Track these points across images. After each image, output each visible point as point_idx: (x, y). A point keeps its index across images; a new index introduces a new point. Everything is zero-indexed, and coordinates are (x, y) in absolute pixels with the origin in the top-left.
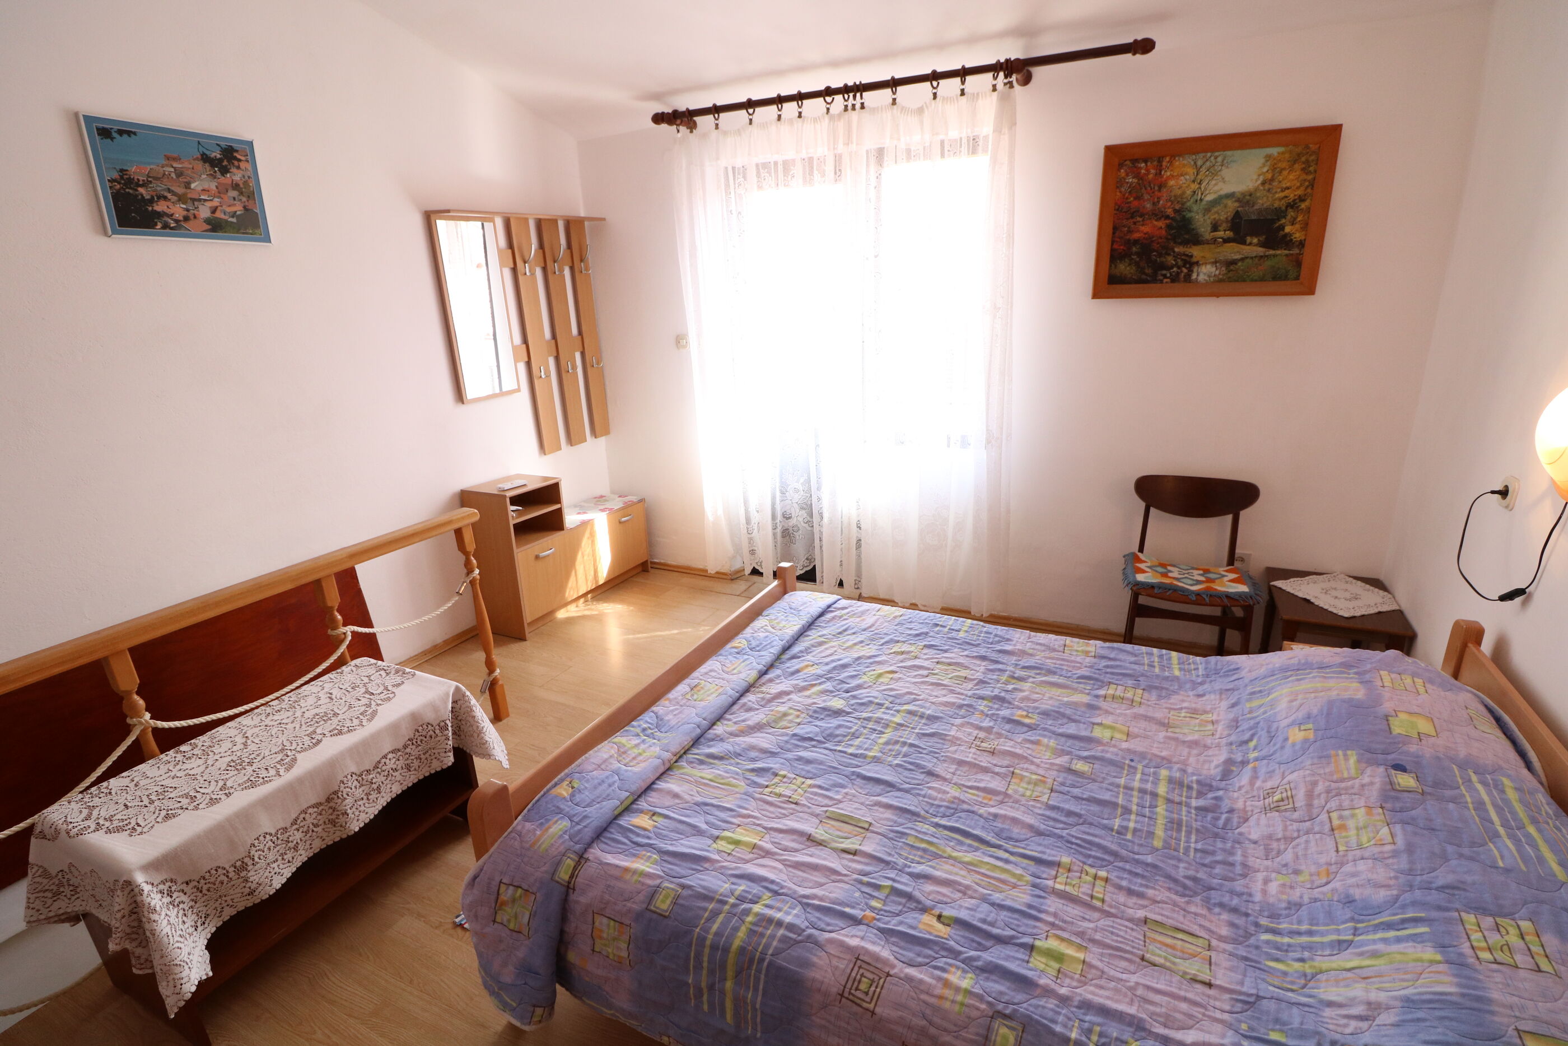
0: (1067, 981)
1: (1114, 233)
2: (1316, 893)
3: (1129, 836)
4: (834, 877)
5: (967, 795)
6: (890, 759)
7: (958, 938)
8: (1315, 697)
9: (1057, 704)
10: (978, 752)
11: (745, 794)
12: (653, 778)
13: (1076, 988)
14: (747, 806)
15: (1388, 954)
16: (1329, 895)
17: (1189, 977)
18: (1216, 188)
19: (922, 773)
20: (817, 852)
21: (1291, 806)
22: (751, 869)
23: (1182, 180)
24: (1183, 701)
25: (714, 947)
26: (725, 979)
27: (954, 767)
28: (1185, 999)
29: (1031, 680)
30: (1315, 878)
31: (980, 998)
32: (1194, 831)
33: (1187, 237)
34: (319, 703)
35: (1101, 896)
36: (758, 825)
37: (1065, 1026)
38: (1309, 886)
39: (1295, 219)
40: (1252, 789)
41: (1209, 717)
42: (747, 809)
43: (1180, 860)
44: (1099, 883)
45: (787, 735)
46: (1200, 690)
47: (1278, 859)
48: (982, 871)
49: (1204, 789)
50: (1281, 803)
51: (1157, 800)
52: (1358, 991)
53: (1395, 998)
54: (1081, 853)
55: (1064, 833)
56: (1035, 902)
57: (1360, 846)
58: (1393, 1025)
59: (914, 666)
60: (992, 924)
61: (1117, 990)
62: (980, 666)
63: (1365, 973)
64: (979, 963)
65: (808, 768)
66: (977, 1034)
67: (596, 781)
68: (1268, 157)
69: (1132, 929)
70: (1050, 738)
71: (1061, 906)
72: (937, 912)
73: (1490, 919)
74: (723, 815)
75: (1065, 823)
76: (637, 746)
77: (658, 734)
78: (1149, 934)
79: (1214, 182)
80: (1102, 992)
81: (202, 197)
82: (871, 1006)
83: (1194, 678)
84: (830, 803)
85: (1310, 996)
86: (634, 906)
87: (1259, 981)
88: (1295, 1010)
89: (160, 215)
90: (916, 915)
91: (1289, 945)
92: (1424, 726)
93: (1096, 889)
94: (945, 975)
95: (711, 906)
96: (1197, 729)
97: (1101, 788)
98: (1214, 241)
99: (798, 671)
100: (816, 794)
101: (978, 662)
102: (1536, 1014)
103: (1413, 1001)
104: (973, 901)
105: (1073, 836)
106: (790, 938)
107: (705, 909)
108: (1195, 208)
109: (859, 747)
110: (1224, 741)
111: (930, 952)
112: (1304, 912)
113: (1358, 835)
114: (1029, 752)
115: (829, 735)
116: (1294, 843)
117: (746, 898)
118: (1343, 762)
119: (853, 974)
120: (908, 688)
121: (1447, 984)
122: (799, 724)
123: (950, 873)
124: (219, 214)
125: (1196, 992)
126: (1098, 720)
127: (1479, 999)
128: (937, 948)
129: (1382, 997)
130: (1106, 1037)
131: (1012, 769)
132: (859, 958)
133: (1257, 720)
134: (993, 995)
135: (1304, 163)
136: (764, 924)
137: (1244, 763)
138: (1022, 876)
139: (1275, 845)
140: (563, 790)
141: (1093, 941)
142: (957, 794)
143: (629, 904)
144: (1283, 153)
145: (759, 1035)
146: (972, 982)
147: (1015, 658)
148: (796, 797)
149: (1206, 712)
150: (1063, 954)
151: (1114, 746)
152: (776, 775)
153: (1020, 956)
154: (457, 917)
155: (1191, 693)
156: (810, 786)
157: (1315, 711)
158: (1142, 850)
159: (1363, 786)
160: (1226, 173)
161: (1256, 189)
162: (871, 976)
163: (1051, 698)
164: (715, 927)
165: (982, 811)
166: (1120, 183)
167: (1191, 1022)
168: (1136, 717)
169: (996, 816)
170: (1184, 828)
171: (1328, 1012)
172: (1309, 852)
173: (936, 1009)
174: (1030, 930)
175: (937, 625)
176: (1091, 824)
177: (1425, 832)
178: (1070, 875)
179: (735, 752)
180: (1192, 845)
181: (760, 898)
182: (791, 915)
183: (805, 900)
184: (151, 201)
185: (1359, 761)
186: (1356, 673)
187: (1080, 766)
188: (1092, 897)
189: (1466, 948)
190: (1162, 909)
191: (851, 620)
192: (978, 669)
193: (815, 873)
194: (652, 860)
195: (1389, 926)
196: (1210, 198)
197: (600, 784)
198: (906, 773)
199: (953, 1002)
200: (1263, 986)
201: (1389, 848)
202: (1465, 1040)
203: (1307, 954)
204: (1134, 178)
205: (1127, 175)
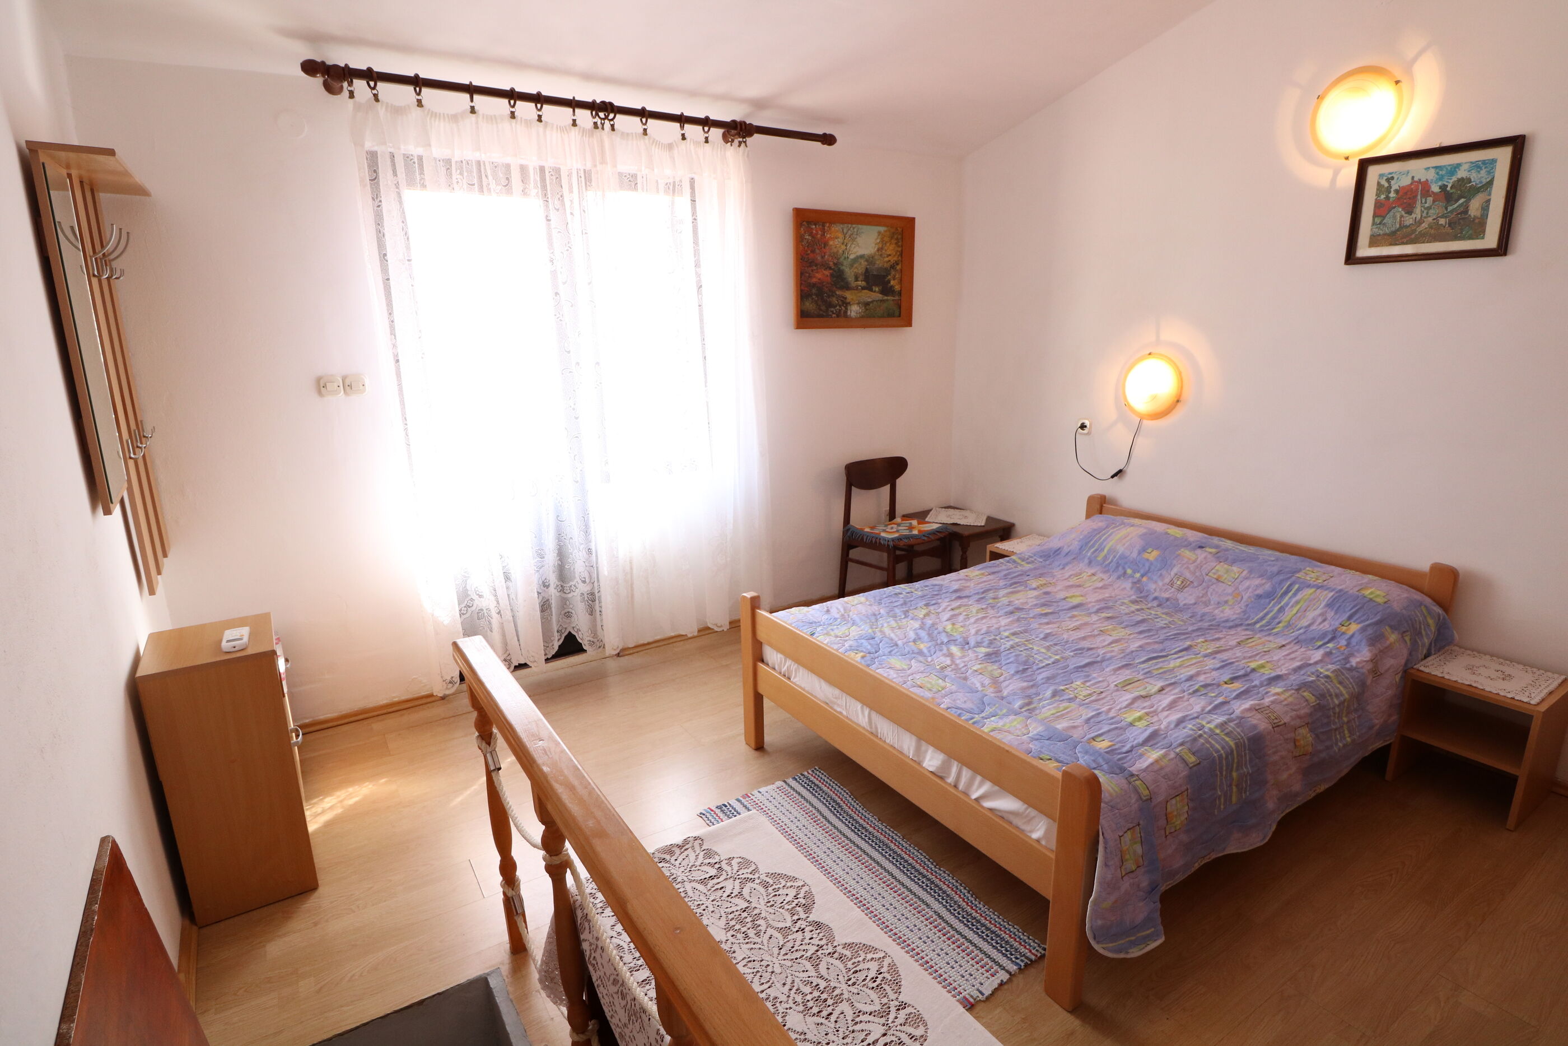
1: (801, 277)
2: (1244, 603)
4: (1184, 700)
5: (1116, 647)
8: (1131, 538)
11: (1081, 705)
14: (1096, 708)
15: (1300, 600)
16: (1249, 601)
17: (1277, 648)
18: (855, 250)
19: (1086, 651)
20: (1157, 699)
21: (1188, 582)
23: (836, 242)
24: (1063, 574)
26: (1233, 772)
28: (1294, 652)
30: (1235, 599)
31: (1288, 690)
33: (842, 284)
35: (1218, 646)
37: (1308, 678)
38: (1238, 603)
39: (896, 276)
40: (1161, 587)
41: (1086, 574)
42: (1100, 708)
45: (1013, 675)
46: (1056, 566)
47: (1212, 602)
49: (1145, 598)
50: (1183, 584)
52: (1310, 616)
53: (1323, 609)
54: (1182, 639)
56: (1219, 660)
57: (1235, 578)
61: (1286, 662)
63: (1302, 610)
64: (1265, 683)
66: (1304, 701)
69: (1243, 648)
70: (1071, 612)
71: (1223, 656)
72: (1222, 682)
74: (1104, 717)
75: (1155, 635)
78: (1248, 645)
79: (853, 246)
80: (1285, 666)
82: (1282, 722)
85: (1300, 629)
86: (1184, 773)
88: (1308, 634)
90: (1224, 687)
91: (1267, 622)
94: (1272, 692)
95: (1201, 741)
96: (1092, 581)
98: (857, 286)
99: (921, 649)
100: (1094, 684)
103: (1330, 604)
106: (1237, 724)
107: (1204, 744)
108: (845, 263)
110: (1113, 578)
111: (1255, 691)
112: (1252, 610)
113: (1228, 576)
115: (1025, 663)
116: (1209, 594)
117: (1199, 727)
118: (1185, 554)
121: (1327, 595)
122: (1001, 668)
128: (1252, 689)
129: (1318, 612)
133: (1115, 561)
135: (899, 240)
136: (1223, 728)
137: (1139, 581)
138: (1195, 657)
139: (1204, 599)
140: (1051, 764)
142: (1115, 649)
143: (1181, 775)
144: (886, 231)
145: (1248, 793)
148: (1095, 691)
149: (1080, 573)
150: (1261, 664)
152: (1064, 690)
153: (1259, 674)
155: (1057, 569)
157: (1142, 543)
158: (1184, 627)
159: (1203, 559)
160: (860, 240)
161: (875, 254)
164: (1217, 746)
165: (1134, 648)
166: (803, 238)
169: (1140, 647)
171: (1314, 627)
172: (1220, 593)
173: (1291, 704)
174: (1241, 667)
178: (1200, 646)
180: (1185, 617)
182: (1218, 718)
183: (1205, 711)
185: (1190, 551)
189: (1313, 582)
190: (1229, 638)
193: (1179, 704)
195: (1286, 593)
196: (852, 257)
197: (1048, 748)
198: (1084, 655)
199: (1288, 697)
201: (1245, 573)
202: (1356, 602)
203: (1277, 620)
204: (809, 235)
205: (805, 232)
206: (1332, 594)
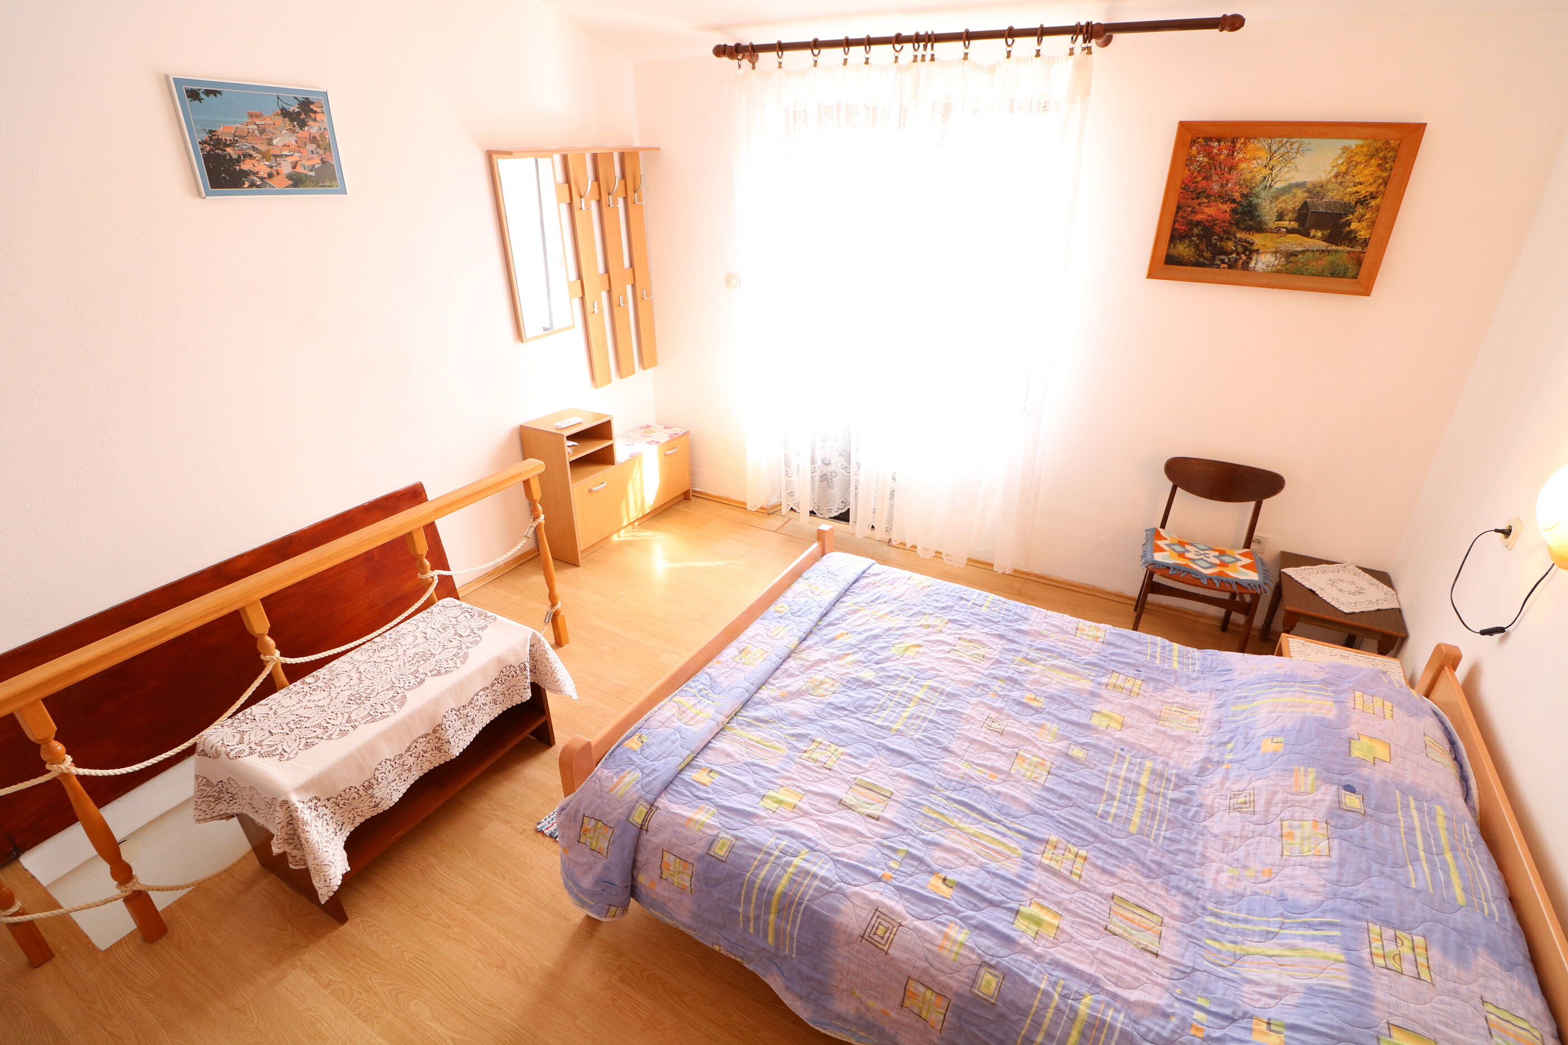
0: (1043, 942)
2: (1258, 888)
3: (1110, 821)
4: (860, 839)
5: (976, 771)
6: (912, 733)
7: (959, 899)
8: (1292, 712)
9: (1062, 689)
10: (989, 732)
11: (786, 757)
12: (709, 738)
13: (1049, 948)
14: (788, 769)
15: (1303, 949)
16: (1268, 892)
17: (1141, 947)
18: (1288, 176)
19: (938, 748)
20: (846, 815)
21: (1251, 809)
22: (792, 826)
23: (1254, 164)
24: (1176, 695)
25: (761, 890)
26: (769, 913)
27: (967, 744)
28: (1135, 965)
29: (1043, 662)
30: (1259, 875)
31: (972, 950)
32: (1166, 821)
33: (1250, 223)
34: (417, 642)
35: (1079, 872)
36: (798, 787)
37: (1037, 979)
38: (1253, 881)
39: (1363, 216)
40: (1222, 789)
41: (1196, 714)
42: (788, 772)
43: (1149, 845)
44: (1079, 860)
45: (823, 703)
46: (1194, 685)
47: (1232, 854)
48: (983, 842)
49: (1182, 783)
50: (1244, 806)
51: (1138, 790)
52: (1273, 975)
53: (1301, 985)
54: (1067, 833)
55: (1055, 813)
56: (1025, 873)
57: (1301, 854)
58: (1294, 1006)
59: (938, 641)
60: (987, 890)
61: (1081, 953)
62: (998, 644)
63: (1282, 961)
64: (974, 922)
65: (841, 736)
66: (968, 978)
67: (662, 738)
68: (1345, 149)
69: (1101, 903)
70: (1053, 722)
71: (1044, 878)
72: (942, 875)
73: (1392, 932)
74: (769, 776)
75: (1057, 805)
76: (694, 705)
77: (712, 695)
78: (1114, 908)
79: (1286, 169)
80: (1069, 953)
81: (284, 153)
82: (886, 948)
83: (1190, 673)
84: (859, 771)
85: (1236, 973)
86: (696, 850)
87: (1197, 956)
88: (1221, 983)
89: (246, 174)
90: (925, 876)
91: (1227, 929)
92: (1381, 752)
93: (1075, 866)
94: (946, 929)
95: (760, 856)
96: (1184, 724)
97: (1092, 774)
98: (1278, 230)
99: (834, 639)
100: (847, 762)
101: (996, 640)
102: (1406, 1013)
103: (1313, 990)
104: (973, 868)
105: (1062, 817)
106: (823, 889)
107: (755, 859)
108: (1263, 194)
109: (885, 719)
110: (1206, 739)
111: (935, 910)
112: (1244, 902)
113: (1301, 844)
114: (1034, 735)
115: (859, 706)
116: (1248, 842)
117: (788, 852)
118: (1302, 778)
119: (873, 922)
120: (932, 663)
121: (1342, 980)
122: (834, 693)
123: (956, 842)
124: (300, 169)
125: (1144, 960)
126: (1097, 708)
127: (1365, 995)
128: (940, 906)
129: (1290, 982)
130: (1068, 989)
131: (1016, 750)
132: (878, 910)
133: (1238, 724)
134: (983, 949)
135: (1381, 159)
136: (802, 875)
137: (1219, 763)
138: (1016, 849)
139: (1232, 841)
140: (634, 744)
141: (1066, 910)
142: (967, 771)
143: (693, 848)
144: (1361, 146)
145: (794, 956)
146: (967, 937)
147: (1030, 638)
148: (830, 764)
149: (1195, 709)
150: (1041, 920)
151: (1109, 735)
152: (813, 741)
153: (1007, 918)
154: (539, 824)
155: (1185, 688)
156: (842, 754)
157: (1289, 726)
158: (1119, 834)
159: (1315, 801)
160: (1300, 161)
161: (1328, 181)
162: (887, 925)
163: (1058, 682)
164: (763, 874)
165: (986, 788)
166: (1190, 160)
167: (1137, 984)
168: (1132, 707)
169: (999, 793)
170: (1157, 818)
171: (1247, 988)
172: (1259, 852)
173: (937, 956)
174: (1017, 897)
175: (962, 598)
176: (1079, 807)
177: (1357, 849)
178: (1056, 851)
179: (778, 717)
180: (1162, 833)
181: (799, 853)
182: (824, 869)
183: (836, 858)
184: (238, 160)
185: (1316, 778)
186: (1333, 692)
187: (1077, 752)
188: (1071, 872)
189: (1365, 954)
190: (1128, 887)
191: (883, 587)
192: (995, 647)
193: (845, 834)
194: (710, 812)
195: (1310, 926)
196: (1279, 185)
197: (664, 740)
198: (925, 748)
199: (950, 951)
200: (1199, 960)
201: (1325, 859)
202: (1346, 1026)
203: (1239, 938)
204: (1204, 157)
205: (1198, 153)
206: (1347, 985)
